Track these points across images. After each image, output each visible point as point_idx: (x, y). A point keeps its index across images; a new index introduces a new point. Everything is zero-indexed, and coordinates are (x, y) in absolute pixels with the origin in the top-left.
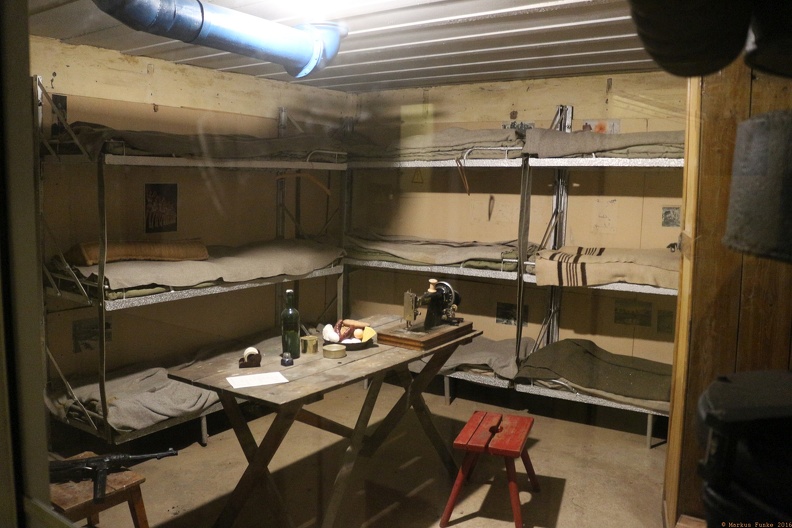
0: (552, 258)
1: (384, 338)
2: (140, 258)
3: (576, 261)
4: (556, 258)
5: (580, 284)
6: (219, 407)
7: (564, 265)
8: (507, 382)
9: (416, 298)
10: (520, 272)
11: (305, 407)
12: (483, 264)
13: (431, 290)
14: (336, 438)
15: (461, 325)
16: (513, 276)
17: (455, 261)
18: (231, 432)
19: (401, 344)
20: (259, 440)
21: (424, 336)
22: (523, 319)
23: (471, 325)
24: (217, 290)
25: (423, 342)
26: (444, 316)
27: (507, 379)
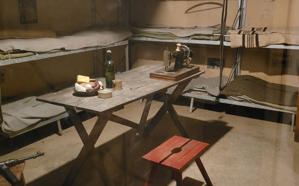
0: (239, 33)
1: (153, 76)
2: (17, 37)
3: (253, 34)
4: (242, 33)
5: (255, 46)
6: (67, 115)
7: (246, 36)
8: (215, 98)
9: (170, 54)
10: (222, 41)
11: (114, 113)
12: (202, 37)
13: (178, 50)
14: (128, 128)
15: (193, 68)
16: (218, 43)
17: (187, 36)
18: (73, 128)
19: (163, 78)
20: (89, 131)
21: (175, 74)
22: (223, 66)
23: (199, 68)
24: (62, 54)
25: (175, 77)
26: (185, 64)
27: (215, 96)
